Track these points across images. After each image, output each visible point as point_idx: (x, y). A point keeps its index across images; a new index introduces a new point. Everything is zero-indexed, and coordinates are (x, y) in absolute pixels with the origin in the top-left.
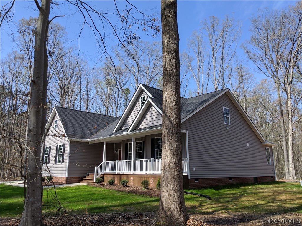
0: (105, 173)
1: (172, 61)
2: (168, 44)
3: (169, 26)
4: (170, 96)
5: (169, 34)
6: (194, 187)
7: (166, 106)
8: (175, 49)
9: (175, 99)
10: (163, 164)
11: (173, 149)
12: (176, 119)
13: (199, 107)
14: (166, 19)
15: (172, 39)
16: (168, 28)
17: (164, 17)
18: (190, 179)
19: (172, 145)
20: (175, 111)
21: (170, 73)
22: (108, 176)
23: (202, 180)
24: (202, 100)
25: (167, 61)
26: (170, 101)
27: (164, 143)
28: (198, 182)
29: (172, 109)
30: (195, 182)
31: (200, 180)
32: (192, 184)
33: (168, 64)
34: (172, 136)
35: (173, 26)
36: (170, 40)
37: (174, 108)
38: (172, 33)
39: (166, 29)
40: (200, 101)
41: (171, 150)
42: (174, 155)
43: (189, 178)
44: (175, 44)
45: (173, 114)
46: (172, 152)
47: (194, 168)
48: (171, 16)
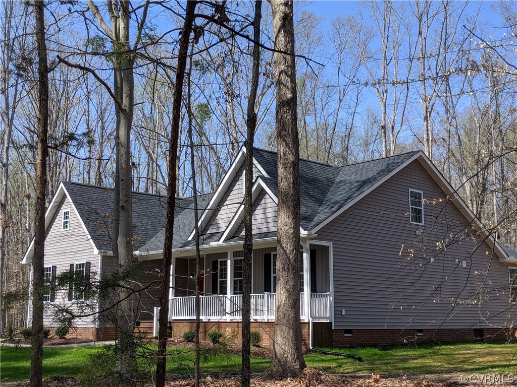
0: (175, 320)
1: (289, 176)
2: (284, 155)
3: (285, 130)
4: (286, 222)
5: (285, 141)
6: (342, 344)
7: (281, 234)
8: (293, 162)
9: (293, 226)
10: (277, 305)
11: (288, 287)
12: (293, 251)
13: (356, 194)
14: (282, 121)
15: (289, 148)
16: (284, 132)
17: (280, 117)
18: (335, 330)
19: (287, 283)
20: (291, 240)
21: (286, 192)
22: (181, 326)
23: (359, 332)
24: (366, 178)
25: (283, 176)
26: (287, 228)
27: (279, 280)
28: (350, 335)
29: (288, 238)
30: (345, 335)
31: (355, 332)
32: (339, 340)
33: (284, 180)
34: (288, 272)
35: (290, 131)
36: (287, 149)
37: (291, 237)
38: (289, 141)
39: (282, 134)
40: (362, 179)
41: (286, 289)
42: (289, 294)
43: (333, 328)
44: (293, 154)
45: (289, 245)
46: (287, 291)
47: (343, 311)
48: (288, 117)
